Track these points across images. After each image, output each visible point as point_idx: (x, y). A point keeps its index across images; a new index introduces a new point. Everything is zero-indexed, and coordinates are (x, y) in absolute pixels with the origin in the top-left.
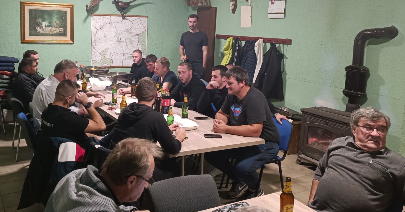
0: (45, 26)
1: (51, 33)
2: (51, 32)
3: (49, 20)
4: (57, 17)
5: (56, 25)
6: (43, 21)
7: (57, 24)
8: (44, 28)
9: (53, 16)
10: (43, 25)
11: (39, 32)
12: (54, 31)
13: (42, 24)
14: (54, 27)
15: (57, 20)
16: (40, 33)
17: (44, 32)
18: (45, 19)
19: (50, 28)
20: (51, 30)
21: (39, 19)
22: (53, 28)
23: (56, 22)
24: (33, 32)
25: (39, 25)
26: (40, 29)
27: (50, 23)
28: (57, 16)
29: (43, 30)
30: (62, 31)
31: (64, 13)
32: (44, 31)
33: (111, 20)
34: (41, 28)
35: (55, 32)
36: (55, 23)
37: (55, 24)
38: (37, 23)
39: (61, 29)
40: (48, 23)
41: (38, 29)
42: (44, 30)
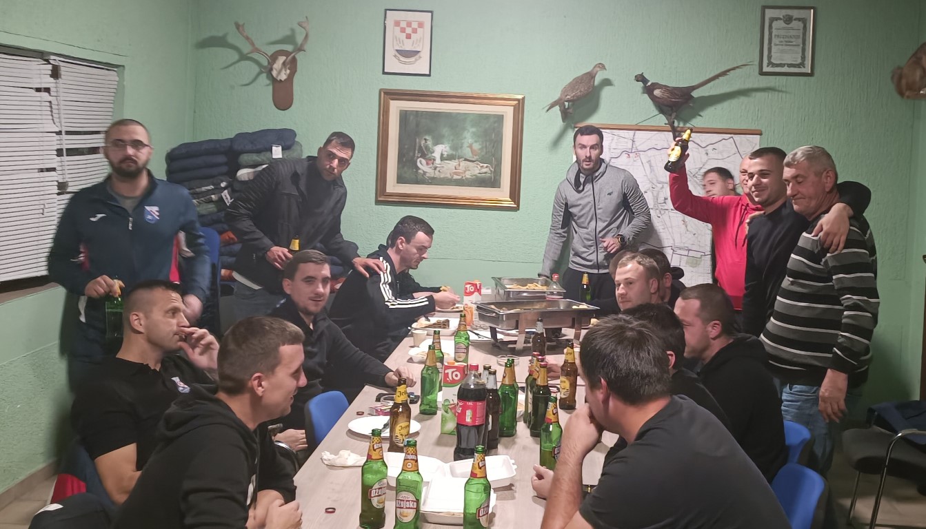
0: (442, 158)
1: (456, 177)
2: (455, 173)
3: (453, 140)
4: (474, 133)
5: (470, 154)
6: (436, 144)
7: (473, 151)
8: (438, 161)
9: (464, 129)
10: (437, 155)
11: (425, 173)
12: (465, 172)
13: (433, 152)
14: (466, 160)
15: (476, 142)
16: (428, 175)
17: (437, 174)
18: (443, 136)
19: (453, 163)
20: (456, 169)
21: (427, 137)
22: (463, 164)
23: (470, 146)
24: (408, 174)
25: (425, 153)
26: (427, 164)
27: (455, 148)
28: (474, 130)
29: (435, 169)
30: (485, 173)
31: (495, 122)
32: (437, 172)
33: (637, 143)
34: (430, 161)
35: (468, 175)
36: (469, 149)
37: (467, 152)
38: (420, 146)
39: (486, 165)
40: (450, 147)
41: (422, 165)
42: (438, 169)
